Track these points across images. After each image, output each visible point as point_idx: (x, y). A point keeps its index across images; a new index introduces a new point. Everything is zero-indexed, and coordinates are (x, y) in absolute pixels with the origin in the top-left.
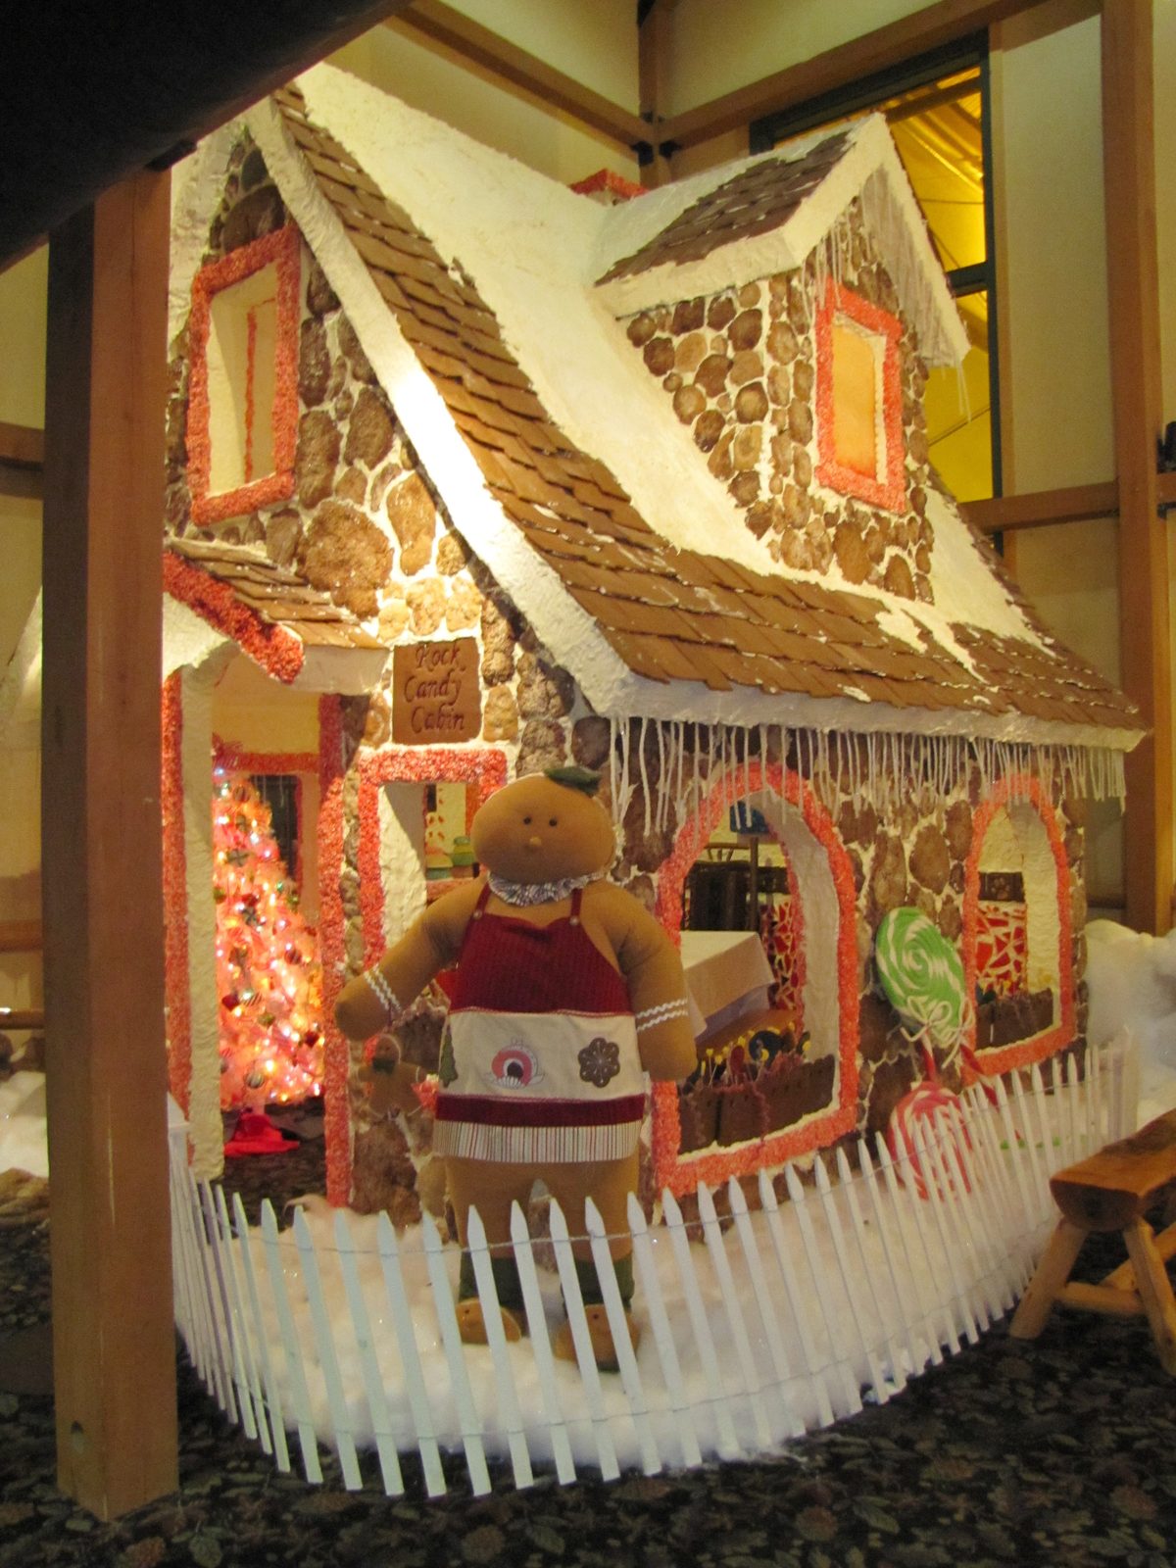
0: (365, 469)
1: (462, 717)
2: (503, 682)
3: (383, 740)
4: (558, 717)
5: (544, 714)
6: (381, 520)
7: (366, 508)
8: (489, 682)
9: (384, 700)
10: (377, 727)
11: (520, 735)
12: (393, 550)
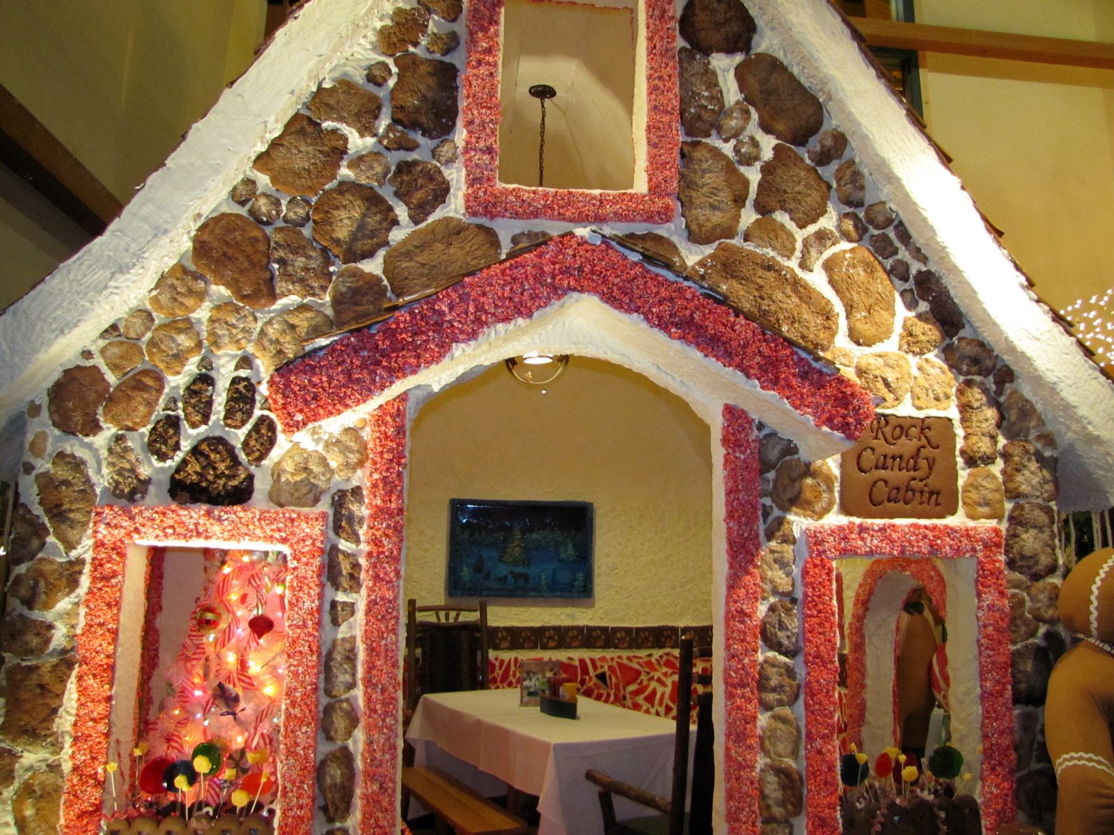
0: (791, 226)
1: (938, 493)
2: (986, 464)
3: (827, 510)
4: (1049, 501)
5: (1037, 497)
6: (817, 279)
7: (793, 264)
8: (971, 462)
9: (829, 469)
10: (818, 497)
11: (1007, 514)
12: (838, 314)
